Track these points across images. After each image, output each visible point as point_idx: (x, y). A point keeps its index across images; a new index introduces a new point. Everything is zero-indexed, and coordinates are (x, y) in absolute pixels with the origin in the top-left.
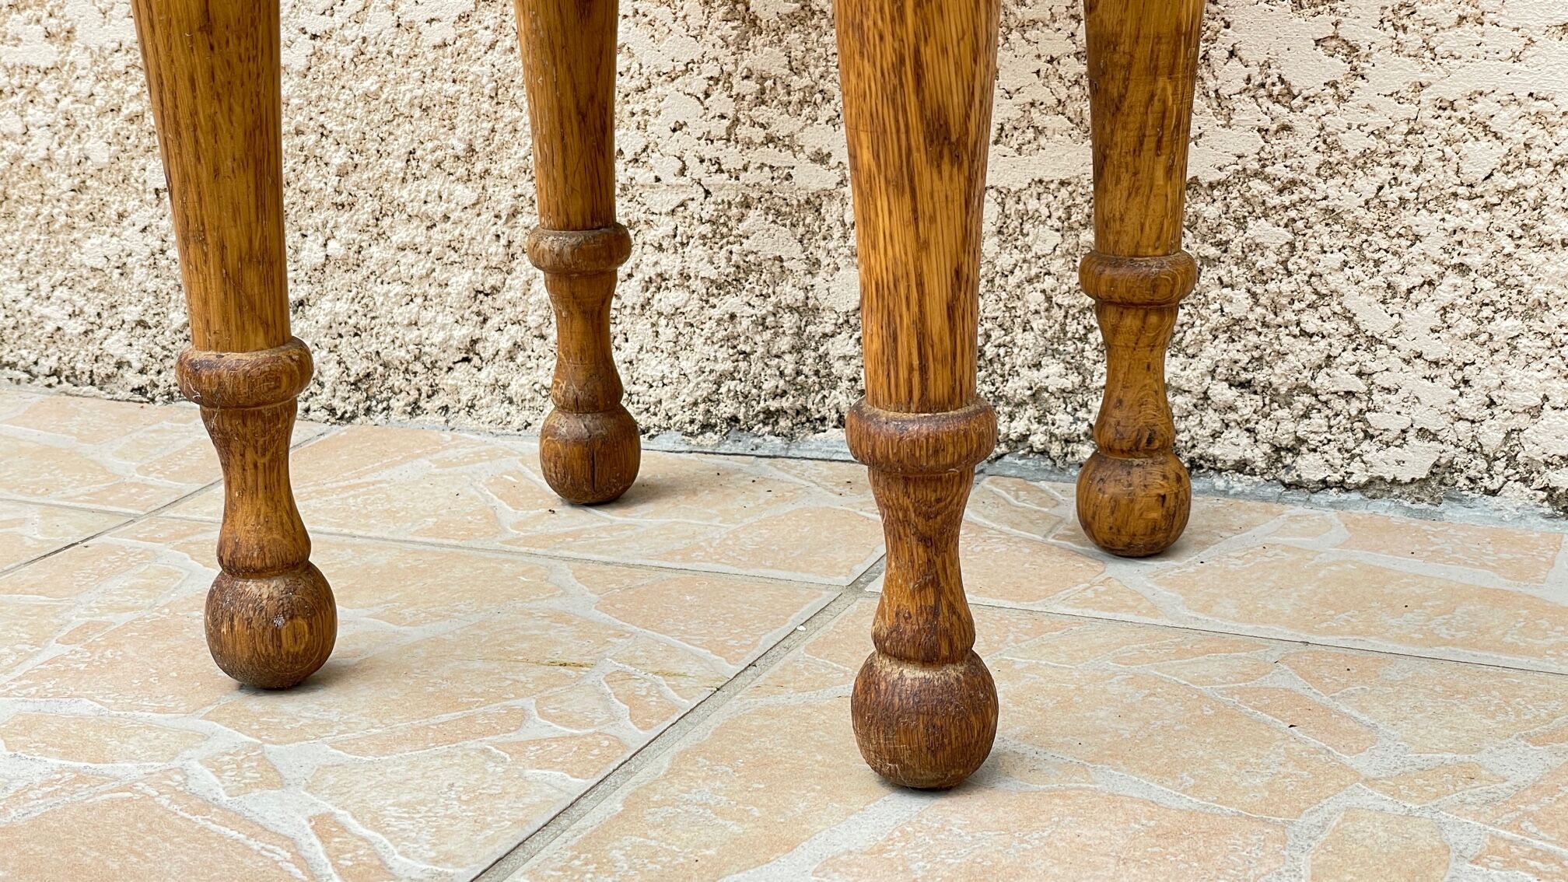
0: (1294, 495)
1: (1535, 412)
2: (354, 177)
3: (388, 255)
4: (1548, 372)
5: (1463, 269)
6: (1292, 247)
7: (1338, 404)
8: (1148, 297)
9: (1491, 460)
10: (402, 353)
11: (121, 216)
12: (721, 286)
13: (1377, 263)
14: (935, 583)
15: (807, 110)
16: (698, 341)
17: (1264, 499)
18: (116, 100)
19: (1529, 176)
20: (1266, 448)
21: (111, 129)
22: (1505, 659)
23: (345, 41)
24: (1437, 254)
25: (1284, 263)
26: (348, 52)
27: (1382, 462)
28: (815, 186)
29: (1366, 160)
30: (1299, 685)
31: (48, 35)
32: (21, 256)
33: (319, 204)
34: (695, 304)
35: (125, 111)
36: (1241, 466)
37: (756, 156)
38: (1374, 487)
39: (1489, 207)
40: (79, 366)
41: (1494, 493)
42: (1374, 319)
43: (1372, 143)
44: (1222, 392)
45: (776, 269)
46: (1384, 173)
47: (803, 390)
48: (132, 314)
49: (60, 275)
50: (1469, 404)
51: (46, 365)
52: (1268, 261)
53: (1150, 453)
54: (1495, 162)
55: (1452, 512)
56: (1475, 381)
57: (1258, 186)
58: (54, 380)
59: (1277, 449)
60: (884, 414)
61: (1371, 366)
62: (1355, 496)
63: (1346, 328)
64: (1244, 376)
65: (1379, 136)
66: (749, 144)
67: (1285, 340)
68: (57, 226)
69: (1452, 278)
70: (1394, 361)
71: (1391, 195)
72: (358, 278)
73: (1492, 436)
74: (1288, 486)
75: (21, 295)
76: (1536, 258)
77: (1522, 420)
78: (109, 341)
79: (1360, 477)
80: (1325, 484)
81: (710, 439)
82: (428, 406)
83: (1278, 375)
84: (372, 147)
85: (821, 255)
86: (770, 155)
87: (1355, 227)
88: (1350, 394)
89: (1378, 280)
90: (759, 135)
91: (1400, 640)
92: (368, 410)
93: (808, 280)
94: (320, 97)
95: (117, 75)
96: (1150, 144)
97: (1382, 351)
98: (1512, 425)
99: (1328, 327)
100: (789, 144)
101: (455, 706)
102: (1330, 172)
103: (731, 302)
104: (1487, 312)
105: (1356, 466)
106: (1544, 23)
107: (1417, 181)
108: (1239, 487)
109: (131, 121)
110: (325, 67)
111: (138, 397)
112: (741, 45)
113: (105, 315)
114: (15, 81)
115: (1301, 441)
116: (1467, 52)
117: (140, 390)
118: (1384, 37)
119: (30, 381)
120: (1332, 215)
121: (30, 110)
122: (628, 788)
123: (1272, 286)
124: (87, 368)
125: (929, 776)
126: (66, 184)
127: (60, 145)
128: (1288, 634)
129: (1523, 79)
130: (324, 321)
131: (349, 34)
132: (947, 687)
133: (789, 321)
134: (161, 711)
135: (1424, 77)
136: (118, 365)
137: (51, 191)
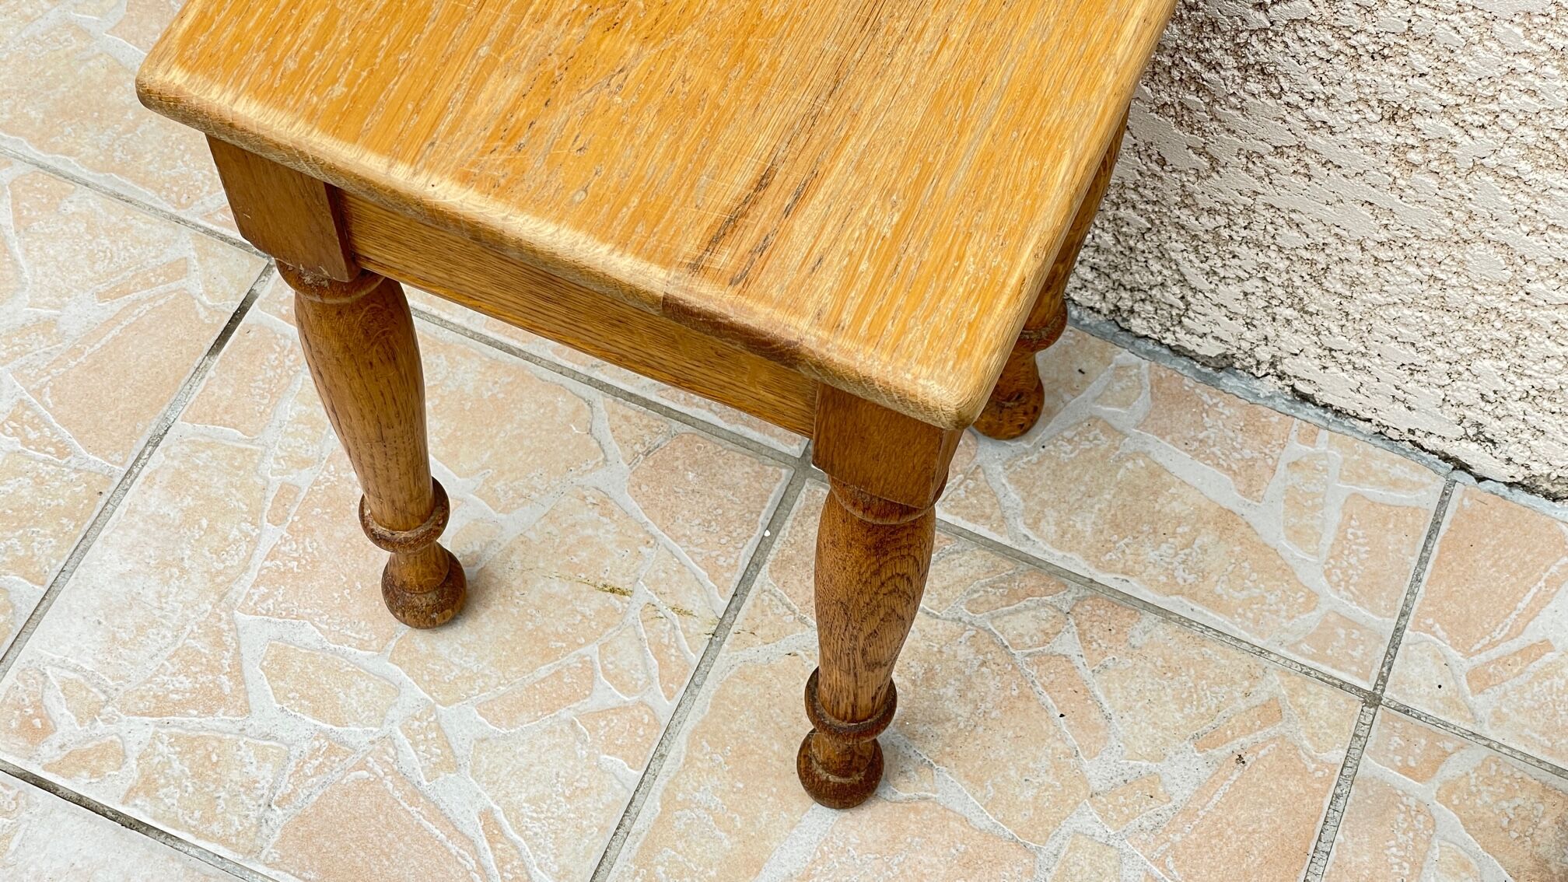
0: (1123, 336)
1: (1294, 354)
4: (1308, 341)
5: (1264, 280)
6: (1149, 229)
7: (1164, 306)
9: (1259, 363)
13: (1207, 258)
20: (1111, 306)
24: (1249, 268)
25: (1142, 233)
27: (1190, 343)
29: (1211, 211)
30: (1076, 651)
36: (1092, 309)
38: (1178, 351)
39: (1290, 260)
41: (1258, 377)
42: (1199, 281)
43: (1217, 206)
44: (1086, 274)
46: (1222, 221)
50: (1252, 336)
54: (1300, 243)
56: (1260, 329)
59: (1118, 309)
61: (1192, 300)
62: (1165, 351)
63: (1177, 276)
64: (1103, 270)
65: (1223, 204)
67: (1135, 266)
69: (1256, 282)
70: (1207, 303)
71: (1225, 232)
73: (1263, 353)
74: (1122, 329)
77: (1285, 354)
79: (1170, 342)
80: (1147, 338)
83: (1126, 279)
87: (1195, 237)
88: (1173, 305)
89: (1206, 265)
97: (1200, 296)
98: (1277, 354)
99: (1165, 272)
101: (547, 655)
102: (1183, 206)
104: (1275, 302)
105: (1169, 335)
106: (1353, 196)
108: (1087, 321)
115: (1135, 311)
116: (1294, 189)
118: (1238, 161)
120: (1180, 226)
128: (1082, 567)
129: (1329, 214)
134: (362, 646)
135: (1261, 190)
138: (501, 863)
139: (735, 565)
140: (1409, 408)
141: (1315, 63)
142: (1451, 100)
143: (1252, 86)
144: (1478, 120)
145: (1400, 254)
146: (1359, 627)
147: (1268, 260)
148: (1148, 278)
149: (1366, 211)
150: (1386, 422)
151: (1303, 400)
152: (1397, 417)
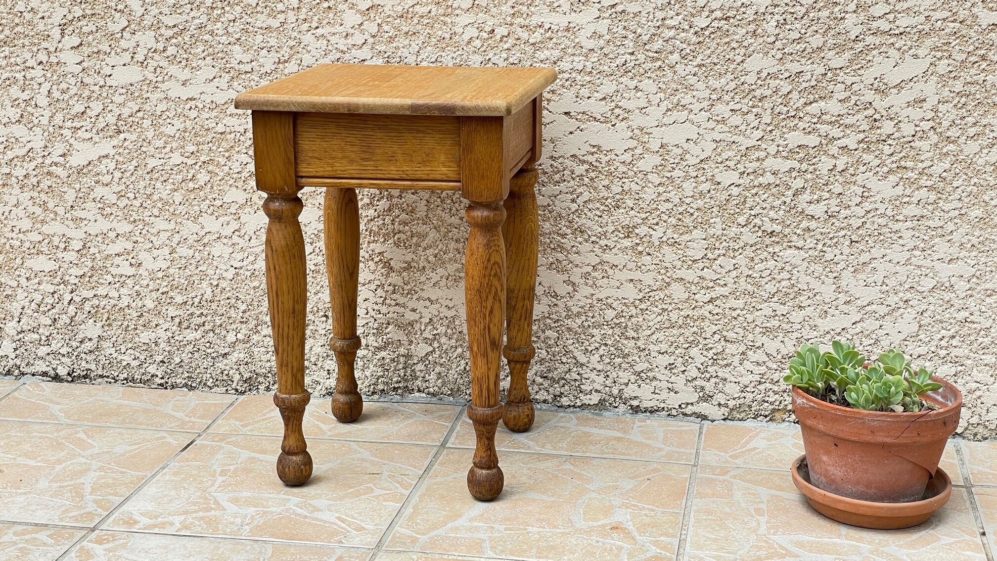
0: (560, 409)
1: (627, 384)
2: (248, 313)
3: (260, 338)
4: (630, 373)
5: (606, 345)
6: (558, 338)
7: (573, 383)
8: (523, 359)
9: (615, 398)
10: (264, 371)
11: (157, 325)
12: (379, 349)
13: (582, 343)
14: (490, 449)
15: (409, 296)
16: (371, 366)
17: (552, 411)
18: (158, 287)
19: (623, 320)
20: (552, 396)
21: (155, 297)
22: (622, 457)
23: (247, 270)
24: (599, 340)
25: (556, 343)
26: (249, 274)
27: (586, 400)
28: (412, 318)
29: (579, 314)
30: (572, 467)
31: (131, 264)
32: (114, 339)
33: (234, 322)
34: (370, 354)
35: (161, 291)
36: (545, 401)
37: (391, 309)
38: (583, 407)
39: (612, 328)
40: (136, 377)
41: (616, 407)
42: (582, 359)
43: (580, 310)
44: (539, 380)
45: (398, 344)
46: (584, 318)
47: (406, 381)
48: (159, 358)
49: (130, 345)
50: (609, 382)
51: (122, 377)
52: (552, 342)
53: (524, 402)
54: (613, 316)
56: (611, 376)
57: (548, 321)
58: (125, 382)
59: (555, 396)
60: (479, 409)
61: (582, 372)
62: (578, 409)
63: (574, 361)
64: (545, 375)
65: (582, 308)
66: (390, 305)
67: (557, 364)
68: (130, 329)
69: (603, 347)
70: (588, 370)
71: (586, 324)
72: (248, 346)
73: (615, 391)
74: (558, 407)
75: (113, 352)
76: (625, 342)
77: (623, 387)
78: (149, 368)
79: (579, 404)
80: (569, 406)
81: (376, 397)
82: (273, 388)
83: (555, 375)
84: (256, 304)
85: (413, 339)
86: (397, 308)
87: (576, 333)
88: (576, 380)
89: (583, 348)
90: (393, 303)
91: (595, 453)
92: (250, 390)
93: (409, 347)
94: (237, 288)
95: (159, 279)
96: (523, 318)
97: (585, 368)
98: (621, 388)
99: (569, 361)
100: (404, 306)
101: (351, 487)
102: (568, 317)
103: (383, 354)
104: (613, 357)
105: (578, 400)
106: (625, 279)
107: (593, 320)
108: (544, 408)
109: (163, 294)
110: (239, 278)
111: (160, 387)
112: (388, 276)
113: (148, 359)
114: (117, 280)
115: (562, 393)
116: (605, 286)
117: (161, 385)
118: (582, 281)
119: (115, 382)
120: (569, 329)
121: (122, 289)
122: (411, 506)
123: (553, 349)
124: (139, 377)
125: (489, 497)
126: (135, 315)
127: (134, 301)
128: (566, 453)
129: (620, 294)
130: (234, 360)
131: (249, 268)
132: (493, 475)
133: (402, 359)
134: (269, 493)
135: (594, 292)
136: (152, 376)
137: (128, 317)
138: (349, 526)
139: (423, 465)
140: (675, 393)
141: (596, 218)
142: (644, 216)
143: (579, 239)
144: (655, 221)
145: (649, 303)
146: (682, 453)
147: (604, 332)
148: (563, 368)
149: (631, 285)
150: (670, 407)
151: (637, 412)
152: (673, 401)
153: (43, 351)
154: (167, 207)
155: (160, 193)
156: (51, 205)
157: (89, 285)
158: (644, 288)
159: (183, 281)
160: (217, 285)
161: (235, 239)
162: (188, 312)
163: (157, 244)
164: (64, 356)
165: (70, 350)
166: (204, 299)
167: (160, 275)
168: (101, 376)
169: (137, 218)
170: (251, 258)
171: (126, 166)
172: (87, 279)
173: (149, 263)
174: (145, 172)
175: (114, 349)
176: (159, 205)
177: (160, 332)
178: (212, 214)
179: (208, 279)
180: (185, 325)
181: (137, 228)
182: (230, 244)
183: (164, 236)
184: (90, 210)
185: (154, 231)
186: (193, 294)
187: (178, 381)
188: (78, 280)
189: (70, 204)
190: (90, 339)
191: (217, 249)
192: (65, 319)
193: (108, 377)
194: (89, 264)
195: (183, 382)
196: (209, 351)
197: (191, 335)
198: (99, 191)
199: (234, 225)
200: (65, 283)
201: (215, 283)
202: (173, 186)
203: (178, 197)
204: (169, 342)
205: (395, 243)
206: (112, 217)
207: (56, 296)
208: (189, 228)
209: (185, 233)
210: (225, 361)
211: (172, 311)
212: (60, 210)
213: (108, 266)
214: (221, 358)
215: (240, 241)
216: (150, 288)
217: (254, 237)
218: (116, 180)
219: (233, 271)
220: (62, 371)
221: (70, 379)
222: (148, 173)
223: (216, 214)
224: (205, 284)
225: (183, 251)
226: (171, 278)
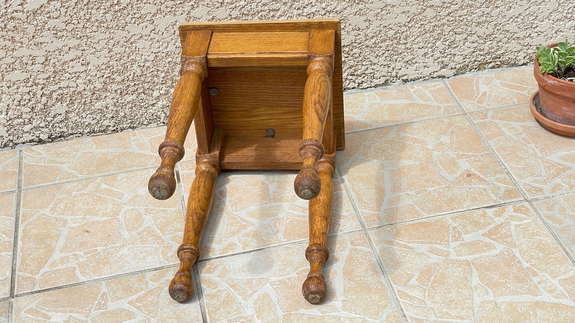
1: (400, 69)
2: (166, 78)
4: (402, 63)
5: (388, 50)
6: (361, 52)
7: (369, 75)
9: (394, 77)
11: (105, 97)
13: (375, 52)
18: (103, 74)
19: (398, 35)
20: (358, 84)
21: (102, 81)
22: (424, 118)
23: (163, 53)
24: (385, 49)
25: (359, 55)
26: (164, 55)
27: (377, 82)
29: (373, 37)
31: (82, 64)
32: (77, 111)
33: (157, 84)
35: (105, 76)
36: (354, 88)
38: (376, 86)
39: (392, 41)
40: (96, 129)
41: (395, 82)
42: (375, 61)
43: (374, 34)
44: (350, 77)
48: (109, 116)
49: (88, 112)
50: (390, 70)
51: (86, 131)
52: (357, 55)
54: (393, 34)
55: (390, 87)
56: (391, 67)
57: (355, 44)
58: (89, 134)
59: (359, 84)
61: (375, 68)
62: (373, 88)
63: (370, 63)
64: (353, 74)
67: (360, 67)
68: (87, 103)
69: (387, 52)
71: (377, 42)
73: (394, 74)
74: (361, 89)
76: (399, 46)
77: (398, 71)
78: (104, 122)
79: (373, 85)
80: (368, 87)
83: (359, 72)
84: (171, 71)
87: (371, 48)
88: (371, 73)
89: (375, 55)
94: (157, 64)
95: (103, 69)
97: (376, 65)
99: (367, 63)
102: (367, 40)
104: (392, 56)
105: (372, 83)
106: (400, 12)
107: (381, 39)
108: (353, 91)
109: (107, 78)
110: (158, 58)
111: (113, 132)
113: (102, 117)
114: (73, 75)
115: (363, 82)
116: (388, 18)
117: (114, 130)
118: (375, 18)
119: (82, 136)
120: (367, 46)
121: (78, 81)
123: (358, 59)
124: (98, 129)
126: (89, 94)
127: (87, 86)
129: (397, 21)
130: (160, 106)
135: (381, 23)
136: (107, 127)
137: (85, 96)
140: (428, 68)
145: (413, 22)
146: (452, 106)
147: (388, 44)
148: (364, 68)
149: (404, 15)
150: (424, 76)
151: (406, 82)
152: (426, 72)
153: (27, 128)
154: (102, 25)
155: (96, 17)
156: (17, 38)
157: (54, 82)
158: (411, 15)
159: (119, 68)
160: (144, 66)
161: (153, 35)
162: (126, 85)
163: (98, 49)
164: (43, 127)
165: (47, 123)
166: (135, 75)
167: (104, 67)
168: (72, 134)
169: (82, 35)
170: (165, 45)
171: (69, 3)
172: (52, 79)
173: (94, 61)
174: (83, 5)
175: (78, 117)
176: (97, 24)
177: (109, 100)
178: (135, 23)
179: (137, 63)
180: (125, 92)
181: (83, 41)
182: (149, 39)
183: (102, 43)
184: (47, 36)
185: (96, 41)
186: (128, 74)
187: (124, 126)
188: (46, 80)
189: (31, 35)
190: (60, 114)
191: (140, 44)
192: (40, 106)
193: (76, 134)
194: (52, 69)
195: (128, 126)
196: (142, 104)
197: (129, 98)
198: (52, 23)
199: (151, 27)
200: (36, 85)
201: (143, 64)
202: (104, 11)
203: (109, 16)
204: (115, 105)
205: (259, 18)
206: (64, 38)
207: (31, 94)
208: (120, 35)
209: (117, 38)
210: (154, 108)
211: (114, 87)
212: (25, 40)
213: (65, 68)
214: (151, 107)
215: (156, 36)
216: (98, 76)
217: (165, 32)
218: (63, 13)
219: (153, 56)
220: (44, 137)
221: (51, 140)
222: (85, 5)
223: (137, 23)
224: (135, 67)
225: (117, 49)
226: (111, 68)
